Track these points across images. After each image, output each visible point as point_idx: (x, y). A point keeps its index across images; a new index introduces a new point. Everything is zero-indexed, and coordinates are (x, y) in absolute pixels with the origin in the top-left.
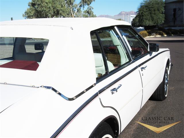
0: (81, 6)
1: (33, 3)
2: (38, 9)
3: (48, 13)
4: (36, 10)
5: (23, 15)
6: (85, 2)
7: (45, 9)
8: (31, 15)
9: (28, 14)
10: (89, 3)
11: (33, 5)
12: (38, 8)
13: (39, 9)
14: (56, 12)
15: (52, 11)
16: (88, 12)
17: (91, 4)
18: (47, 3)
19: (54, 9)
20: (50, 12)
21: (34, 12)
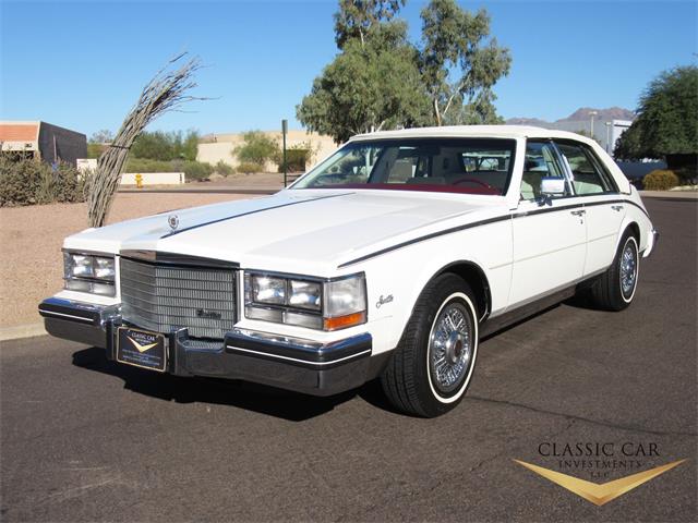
0: (463, 90)
1: (329, 79)
2: (341, 97)
3: (367, 110)
4: (336, 102)
6: (479, 79)
8: (320, 114)
9: (311, 111)
10: (491, 81)
11: (327, 85)
12: (340, 94)
13: (344, 98)
14: (389, 107)
15: (381, 103)
16: (479, 109)
17: (495, 83)
18: (366, 80)
19: (385, 96)
20: (373, 106)
21: (328, 105)
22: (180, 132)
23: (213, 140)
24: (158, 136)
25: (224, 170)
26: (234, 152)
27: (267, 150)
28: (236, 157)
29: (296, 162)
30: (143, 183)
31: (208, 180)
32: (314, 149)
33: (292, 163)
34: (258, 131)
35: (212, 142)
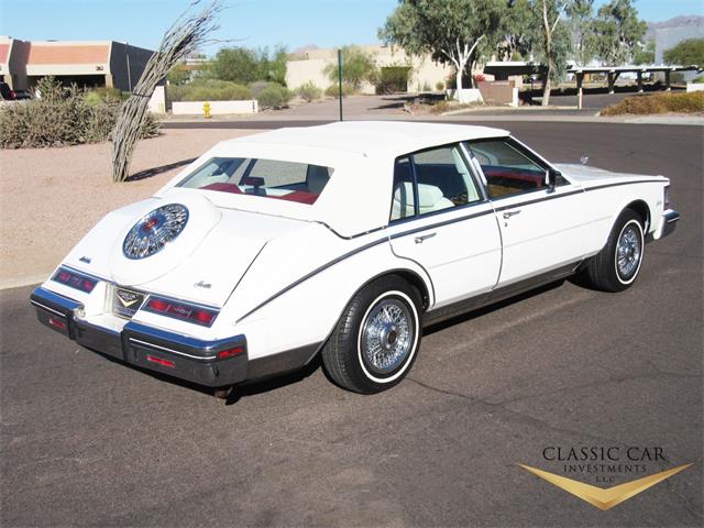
2: (428, 12)
3: (460, 26)
4: (422, 16)
5: (379, 33)
7: (451, 13)
8: (405, 32)
9: (394, 30)
12: (427, 8)
13: (431, 13)
14: (487, 22)
15: (476, 18)
16: (616, 13)
19: (481, 9)
20: (467, 22)
21: (414, 21)
22: (267, 47)
23: (305, 57)
24: (243, 54)
25: (308, 94)
26: (326, 71)
27: (362, 68)
28: (327, 76)
29: (395, 82)
30: (211, 113)
31: (287, 107)
32: (415, 67)
33: (390, 83)
34: (353, 46)
35: (302, 59)
